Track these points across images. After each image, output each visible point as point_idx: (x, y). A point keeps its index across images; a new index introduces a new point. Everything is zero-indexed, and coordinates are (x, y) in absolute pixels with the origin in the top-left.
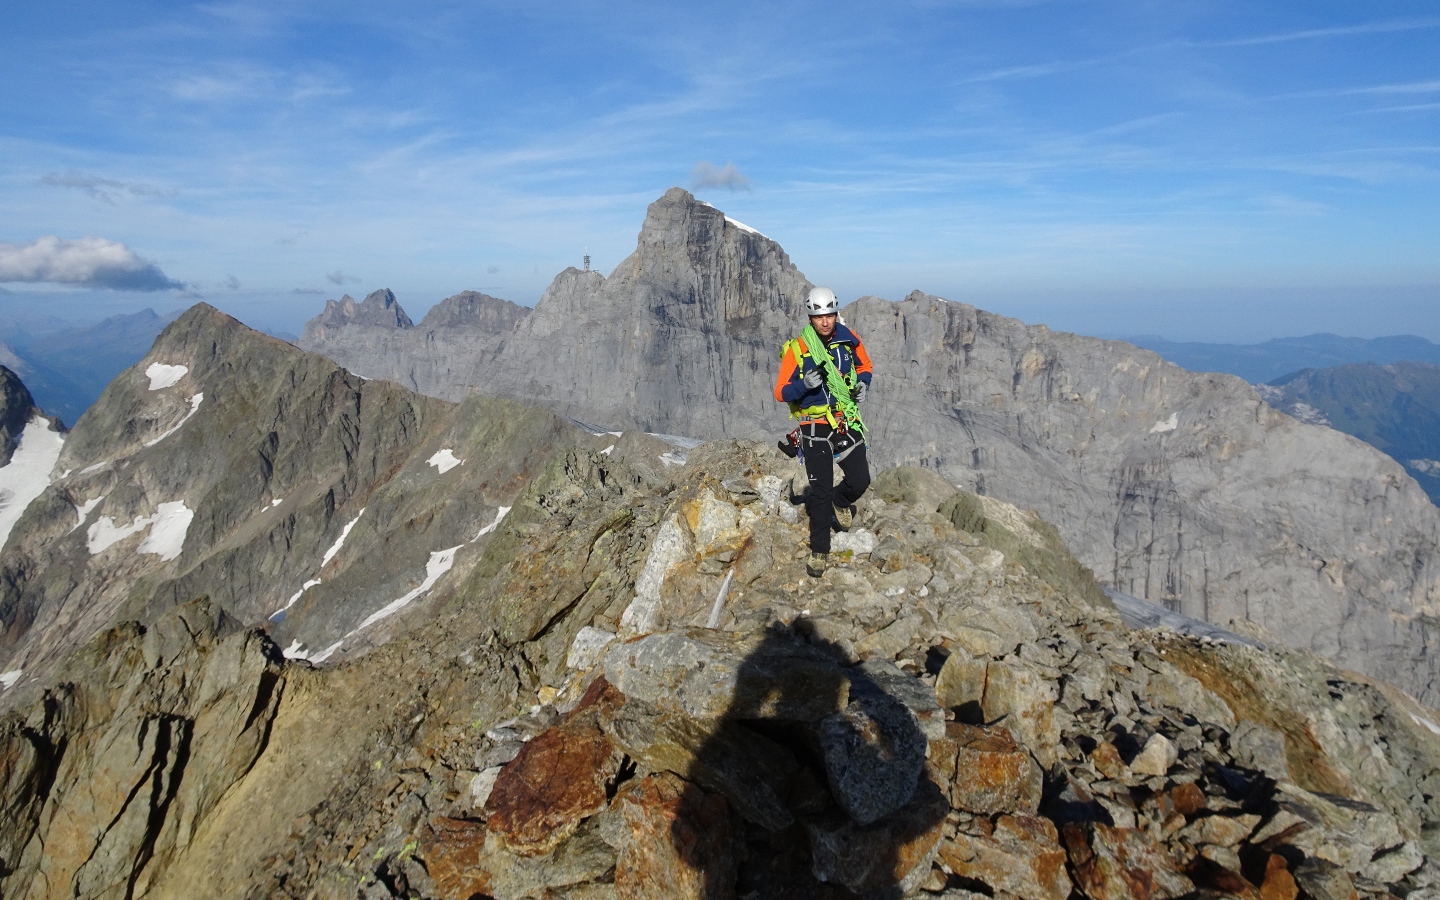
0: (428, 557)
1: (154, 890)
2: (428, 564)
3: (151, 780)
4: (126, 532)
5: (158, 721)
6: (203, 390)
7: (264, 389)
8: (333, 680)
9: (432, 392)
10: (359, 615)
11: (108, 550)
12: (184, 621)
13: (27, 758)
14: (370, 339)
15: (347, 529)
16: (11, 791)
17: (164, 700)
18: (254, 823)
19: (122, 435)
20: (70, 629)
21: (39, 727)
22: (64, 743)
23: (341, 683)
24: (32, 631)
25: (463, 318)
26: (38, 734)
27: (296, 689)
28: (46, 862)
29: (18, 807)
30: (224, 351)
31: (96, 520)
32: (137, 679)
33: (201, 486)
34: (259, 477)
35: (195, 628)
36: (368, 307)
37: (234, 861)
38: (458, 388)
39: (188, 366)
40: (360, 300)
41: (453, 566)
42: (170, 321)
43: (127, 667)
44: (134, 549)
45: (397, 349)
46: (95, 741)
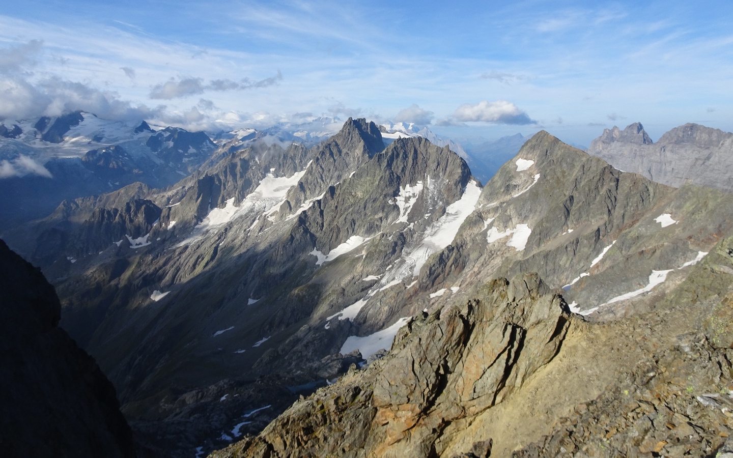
0: (651, 273)
1: (504, 402)
2: (650, 277)
3: (507, 352)
4: (502, 235)
5: (511, 327)
6: (540, 173)
7: (569, 174)
8: (595, 329)
9: (661, 181)
10: (608, 296)
11: (495, 242)
12: (526, 283)
13: (460, 327)
14: (627, 150)
15: (606, 250)
16: (453, 339)
17: (515, 317)
18: (550, 388)
19: (504, 191)
20: (478, 274)
21: (465, 316)
22: (474, 325)
23: (598, 332)
24: (464, 272)
25: (685, 139)
26: (464, 318)
27: (575, 329)
28: (464, 374)
29: (456, 347)
30: (551, 154)
31: (491, 228)
32: (504, 305)
33: (536, 218)
34: (563, 217)
35: (530, 287)
36: (627, 132)
37: (540, 403)
38: (678, 179)
39: (534, 161)
40: (622, 128)
41: (666, 280)
42: (528, 139)
43: (501, 298)
44: (505, 243)
45: (642, 156)
46: (486, 327)
